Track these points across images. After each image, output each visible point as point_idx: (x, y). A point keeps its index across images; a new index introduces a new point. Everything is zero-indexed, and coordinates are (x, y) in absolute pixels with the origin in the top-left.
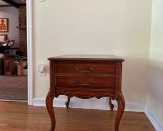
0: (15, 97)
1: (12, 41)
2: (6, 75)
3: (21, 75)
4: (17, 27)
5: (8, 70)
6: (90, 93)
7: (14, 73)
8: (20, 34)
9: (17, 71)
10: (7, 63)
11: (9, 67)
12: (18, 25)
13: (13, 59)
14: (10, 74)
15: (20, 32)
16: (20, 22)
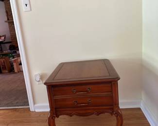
0: (17, 103)
1: (3, 36)
2: (4, 73)
3: (18, 72)
4: (6, 22)
5: (5, 68)
6: (90, 111)
7: (11, 70)
8: (10, 28)
9: (13, 68)
10: (2, 61)
11: (4, 65)
12: (6, 19)
13: (8, 57)
14: (7, 72)
15: (9, 26)
16: (7, 16)
